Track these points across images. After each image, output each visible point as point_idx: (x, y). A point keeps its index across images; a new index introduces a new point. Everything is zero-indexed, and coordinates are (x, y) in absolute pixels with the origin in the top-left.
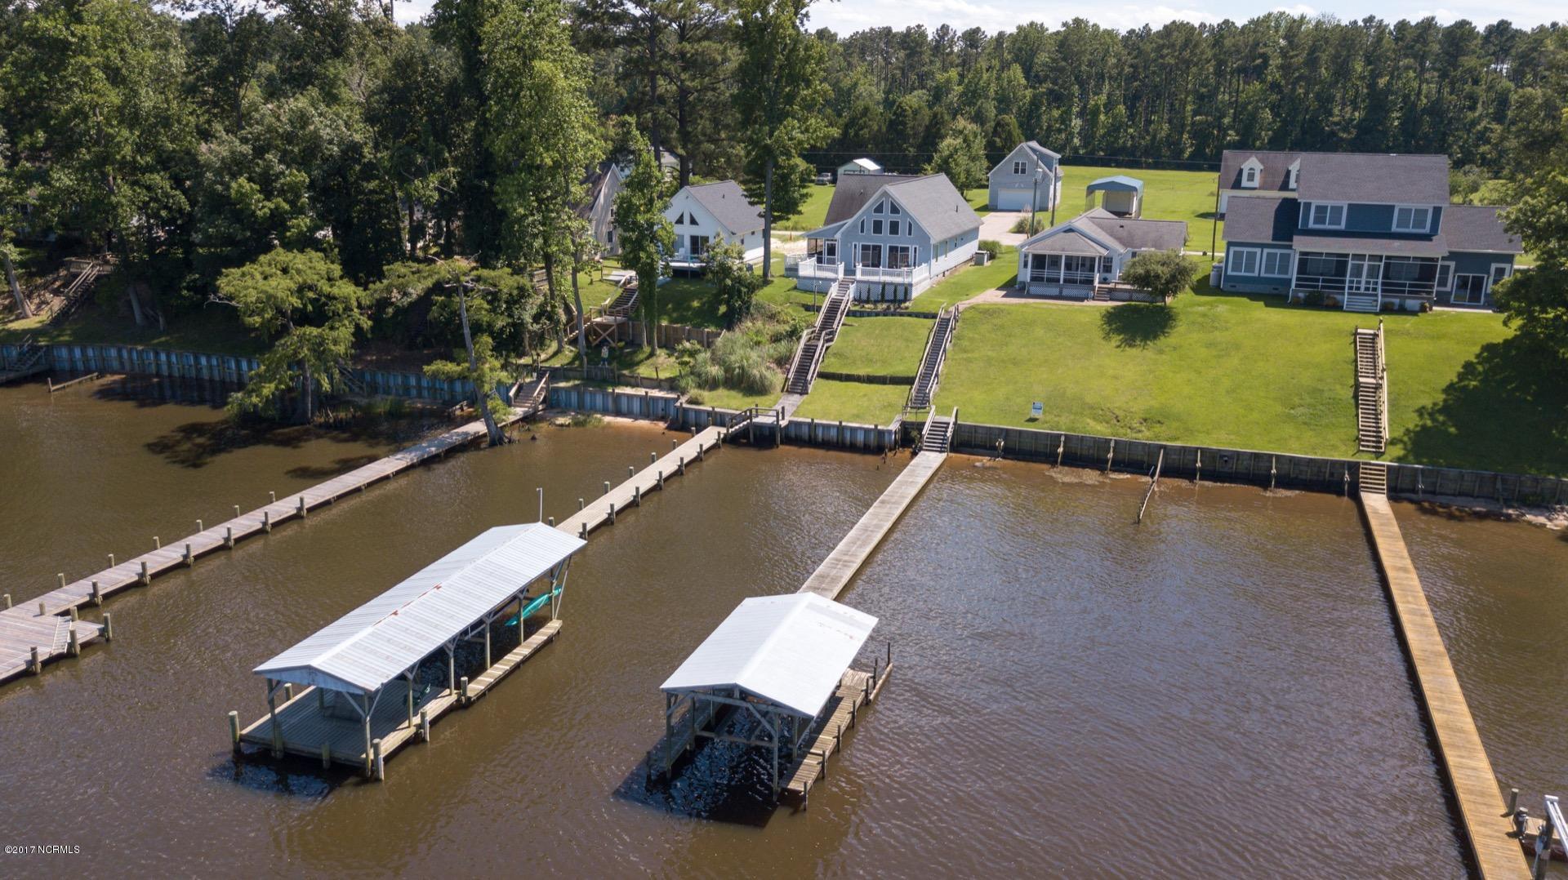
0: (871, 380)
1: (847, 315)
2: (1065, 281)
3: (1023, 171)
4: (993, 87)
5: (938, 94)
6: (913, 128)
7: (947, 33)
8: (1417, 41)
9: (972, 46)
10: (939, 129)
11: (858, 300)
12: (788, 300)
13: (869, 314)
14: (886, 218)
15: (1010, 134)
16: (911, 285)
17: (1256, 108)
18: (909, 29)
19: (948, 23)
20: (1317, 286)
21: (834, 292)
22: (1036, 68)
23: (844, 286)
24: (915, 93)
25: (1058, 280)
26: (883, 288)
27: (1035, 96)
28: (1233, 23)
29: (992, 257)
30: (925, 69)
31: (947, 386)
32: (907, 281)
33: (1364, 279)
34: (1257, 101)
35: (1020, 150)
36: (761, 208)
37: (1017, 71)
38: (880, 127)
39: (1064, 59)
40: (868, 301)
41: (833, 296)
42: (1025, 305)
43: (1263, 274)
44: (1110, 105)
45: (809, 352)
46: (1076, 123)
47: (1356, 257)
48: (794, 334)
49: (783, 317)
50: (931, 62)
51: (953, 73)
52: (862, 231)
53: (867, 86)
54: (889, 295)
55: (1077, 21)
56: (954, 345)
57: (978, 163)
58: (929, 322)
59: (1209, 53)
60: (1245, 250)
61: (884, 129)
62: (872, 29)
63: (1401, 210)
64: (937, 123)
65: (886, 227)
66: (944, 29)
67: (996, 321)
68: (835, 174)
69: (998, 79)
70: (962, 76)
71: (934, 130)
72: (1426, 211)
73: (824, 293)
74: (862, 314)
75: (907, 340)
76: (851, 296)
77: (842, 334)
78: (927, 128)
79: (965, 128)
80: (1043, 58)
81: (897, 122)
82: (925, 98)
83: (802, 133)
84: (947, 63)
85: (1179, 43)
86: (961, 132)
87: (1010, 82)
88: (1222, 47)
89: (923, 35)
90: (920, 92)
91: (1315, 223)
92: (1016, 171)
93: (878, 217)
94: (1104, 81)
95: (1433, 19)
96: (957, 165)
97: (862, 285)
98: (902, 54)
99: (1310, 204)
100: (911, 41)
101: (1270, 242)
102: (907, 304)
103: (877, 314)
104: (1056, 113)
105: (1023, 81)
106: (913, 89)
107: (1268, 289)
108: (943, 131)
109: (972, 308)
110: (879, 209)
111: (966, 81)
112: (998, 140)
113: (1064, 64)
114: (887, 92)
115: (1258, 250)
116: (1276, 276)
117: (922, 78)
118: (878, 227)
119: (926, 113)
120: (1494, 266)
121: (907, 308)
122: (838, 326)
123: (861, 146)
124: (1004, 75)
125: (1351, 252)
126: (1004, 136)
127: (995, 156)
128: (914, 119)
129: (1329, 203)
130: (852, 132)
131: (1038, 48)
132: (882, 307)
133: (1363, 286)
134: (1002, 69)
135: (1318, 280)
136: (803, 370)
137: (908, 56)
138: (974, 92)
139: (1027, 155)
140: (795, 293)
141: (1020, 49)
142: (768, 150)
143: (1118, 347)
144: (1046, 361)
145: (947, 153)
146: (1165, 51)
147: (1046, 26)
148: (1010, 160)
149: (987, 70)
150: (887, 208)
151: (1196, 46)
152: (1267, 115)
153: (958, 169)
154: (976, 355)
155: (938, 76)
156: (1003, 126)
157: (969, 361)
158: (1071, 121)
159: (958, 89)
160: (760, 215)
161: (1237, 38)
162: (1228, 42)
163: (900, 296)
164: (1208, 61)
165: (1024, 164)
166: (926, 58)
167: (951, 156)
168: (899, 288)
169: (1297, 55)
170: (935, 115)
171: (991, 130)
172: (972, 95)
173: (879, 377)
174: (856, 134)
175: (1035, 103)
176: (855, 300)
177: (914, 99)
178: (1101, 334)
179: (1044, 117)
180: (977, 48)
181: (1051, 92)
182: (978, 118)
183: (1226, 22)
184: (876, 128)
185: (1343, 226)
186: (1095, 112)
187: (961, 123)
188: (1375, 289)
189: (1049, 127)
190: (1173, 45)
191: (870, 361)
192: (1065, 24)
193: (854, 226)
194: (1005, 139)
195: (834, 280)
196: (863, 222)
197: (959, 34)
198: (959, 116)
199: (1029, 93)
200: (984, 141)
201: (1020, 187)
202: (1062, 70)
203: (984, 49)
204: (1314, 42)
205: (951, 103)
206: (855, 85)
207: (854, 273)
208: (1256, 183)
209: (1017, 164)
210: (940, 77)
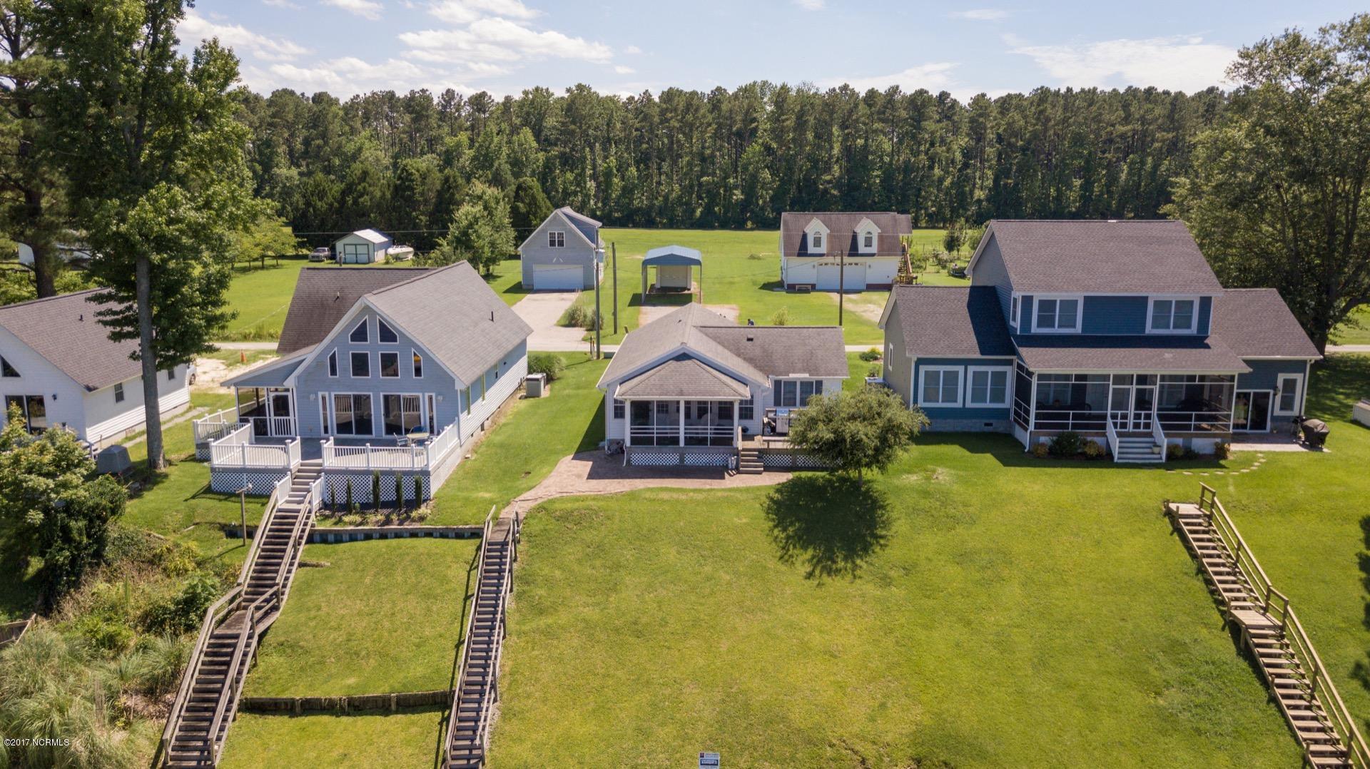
0: (357, 707)
1: (310, 540)
2: (689, 441)
3: (561, 244)
4: (505, 150)
5: (449, 158)
6: (422, 194)
7: (453, 98)
8: (886, 107)
9: (479, 110)
10: (453, 194)
11: (330, 506)
12: (190, 520)
13: (353, 537)
14: (374, 349)
15: (534, 198)
16: (426, 473)
17: (757, 170)
18: (413, 92)
19: (453, 87)
20: (1066, 426)
21: (282, 495)
22: (545, 132)
23: (301, 480)
24: (425, 157)
25: (675, 441)
26: (376, 483)
27: (548, 159)
28: (725, 90)
29: (550, 379)
30: (433, 133)
31: (516, 705)
32: (418, 464)
33: (1132, 411)
34: (757, 162)
35: (555, 218)
36: (134, 345)
37: (527, 135)
38: (384, 194)
39: (574, 122)
40: (347, 508)
41: (281, 504)
42: (632, 496)
43: (969, 405)
44: (622, 168)
45: (220, 652)
46: (591, 185)
47: (1119, 379)
48: (191, 605)
49: (178, 561)
50: (439, 126)
51: (463, 137)
52: (333, 372)
53: (372, 151)
54: (387, 494)
55: (580, 87)
56: (519, 597)
57: (503, 234)
58: (468, 547)
59: (710, 117)
60: (942, 369)
61: (388, 195)
62: (374, 94)
63: (1156, 302)
64: (449, 188)
65: (375, 364)
66: (450, 94)
67: (588, 536)
68: (333, 249)
69: (509, 142)
70: (472, 141)
71: (447, 196)
72: (1191, 303)
73: (262, 496)
74: (338, 538)
75: (427, 596)
76: (316, 503)
77: (301, 591)
78: (440, 193)
79: (484, 193)
80: (550, 122)
81: (403, 186)
82: (436, 162)
83: (198, 209)
84: (456, 126)
85: (681, 107)
86: (480, 198)
87: (520, 145)
88: (720, 110)
89: (429, 99)
90: (429, 155)
91: (1039, 325)
92: (552, 243)
93: (360, 348)
94: (611, 145)
95: (897, 87)
96: (479, 237)
97: (333, 478)
98: (407, 118)
99: (1031, 297)
100: (417, 106)
101: (978, 356)
102: (423, 510)
103: (368, 536)
104: (570, 176)
105: (535, 144)
106: (422, 153)
107: (977, 425)
108: (457, 196)
109: (541, 508)
110: (360, 335)
111: (477, 145)
112: (521, 205)
113: (573, 127)
114: (395, 157)
115: (960, 369)
116: (988, 405)
117: (432, 142)
118: (360, 364)
119: (436, 179)
120: (1281, 378)
121: (422, 519)
122: (289, 575)
123: (363, 215)
124: (515, 138)
125: (1112, 372)
126: (527, 201)
127: (523, 225)
128: (423, 184)
129: (1058, 296)
130: (350, 200)
131: (545, 113)
132: (374, 520)
133: (1131, 421)
134: (512, 133)
135: (1066, 417)
136: (203, 706)
137: (415, 120)
138: (486, 155)
139: (564, 224)
140: (206, 503)
141: (528, 113)
142: (124, 242)
143: (810, 575)
144: (696, 623)
145: (465, 223)
146: (669, 115)
147: (551, 90)
148: (544, 231)
149: (498, 134)
150: (373, 333)
151: (697, 110)
152: (766, 175)
153: (481, 243)
154: (563, 617)
155: (447, 140)
156: (525, 190)
157: (548, 633)
158: (585, 183)
159: (469, 153)
160: (134, 356)
161: (732, 102)
162: (725, 107)
163: (408, 494)
164: (710, 125)
165: (561, 235)
166: (433, 122)
167: (470, 226)
168: (405, 480)
169: (787, 119)
170: (447, 179)
171: (512, 194)
172: (484, 160)
173: (375, 699)
174: (355, 202)
175: (548, 166)
176: (325, 506)
177: (424, 163)
178: (775, 550)
179: (559, 181)
180: (484, 112)
181: (563, 155)
182: (497, 181)
183: (719, 89)
184: (378, 194)
185: (1078, 329)
186: (608, 174)
187: (479, 187)
188: (1147, 426)
189: (565, 190)
190: (676, 110)
191: (351, 656)
192: (568, 90)
193: (318, 362)
194: (530, 204)
195: (281, 472)
196: (333, 358)
197: (465, 99)
198: (474, 180)
199: (541, 156)
200: (508, 207)
201: (558, 263)
202: (572, 133)
203: (492, 113)
204: (802, 107)
205: (463, 167)
206: (360, 149)
207: (318, 454)
208: (823, 249)
209: (552, 235)
210: (448, 140)
